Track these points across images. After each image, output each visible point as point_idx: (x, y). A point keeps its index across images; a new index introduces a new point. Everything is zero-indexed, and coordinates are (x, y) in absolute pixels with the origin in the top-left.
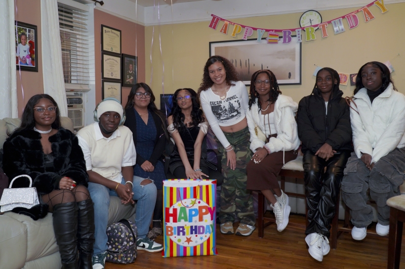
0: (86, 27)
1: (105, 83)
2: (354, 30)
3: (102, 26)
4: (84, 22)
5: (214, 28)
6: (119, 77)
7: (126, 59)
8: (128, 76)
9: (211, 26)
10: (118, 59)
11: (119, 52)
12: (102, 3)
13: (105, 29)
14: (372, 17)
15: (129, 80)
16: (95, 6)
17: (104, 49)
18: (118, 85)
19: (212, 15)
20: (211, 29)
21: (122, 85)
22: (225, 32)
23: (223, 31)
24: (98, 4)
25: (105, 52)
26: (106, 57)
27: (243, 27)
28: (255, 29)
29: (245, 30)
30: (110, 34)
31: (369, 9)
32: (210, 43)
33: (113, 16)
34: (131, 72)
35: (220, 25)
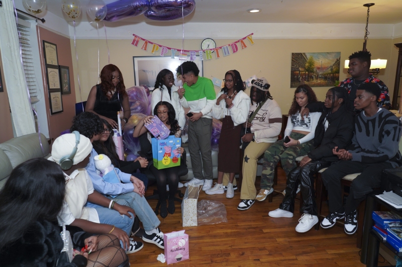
0: (29, 42)
1: (51, 94)
2: (235, 54)
3: (44, 42)
4: (25, 37)
5: (136, 45)
6: (59, 87)
7: (63, 70)
8: (64, 85)
9: (133, 43)
10: (57, 71)
11: (57, 64)
12: (43, 21)
13: (46, 44)
14: (245, 47)
15: (65, 88)
16: (37, 23)
17: (48, 63)
18: (59, 94)
19: (134, 35)
20: (134, 46)
21: (62, 94)
22: (145, 49)
23: (144, 48)
24: (40, 22)
25: (48, 66)
26: (49, 70)
27: (160, 46)
28: (170, 49)
29: (161, 48)
30: (49, 48)
31: (244, 41)
32: (134, 57)
33: (53, 33)
34: (66, 81)
35: (141, 43)
